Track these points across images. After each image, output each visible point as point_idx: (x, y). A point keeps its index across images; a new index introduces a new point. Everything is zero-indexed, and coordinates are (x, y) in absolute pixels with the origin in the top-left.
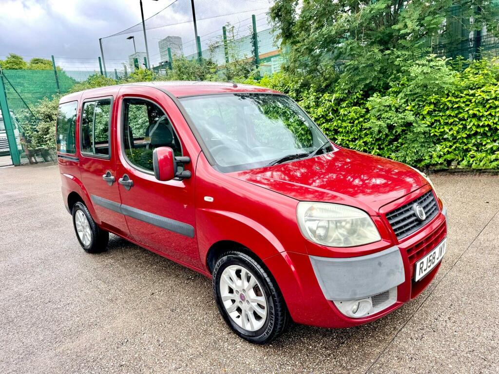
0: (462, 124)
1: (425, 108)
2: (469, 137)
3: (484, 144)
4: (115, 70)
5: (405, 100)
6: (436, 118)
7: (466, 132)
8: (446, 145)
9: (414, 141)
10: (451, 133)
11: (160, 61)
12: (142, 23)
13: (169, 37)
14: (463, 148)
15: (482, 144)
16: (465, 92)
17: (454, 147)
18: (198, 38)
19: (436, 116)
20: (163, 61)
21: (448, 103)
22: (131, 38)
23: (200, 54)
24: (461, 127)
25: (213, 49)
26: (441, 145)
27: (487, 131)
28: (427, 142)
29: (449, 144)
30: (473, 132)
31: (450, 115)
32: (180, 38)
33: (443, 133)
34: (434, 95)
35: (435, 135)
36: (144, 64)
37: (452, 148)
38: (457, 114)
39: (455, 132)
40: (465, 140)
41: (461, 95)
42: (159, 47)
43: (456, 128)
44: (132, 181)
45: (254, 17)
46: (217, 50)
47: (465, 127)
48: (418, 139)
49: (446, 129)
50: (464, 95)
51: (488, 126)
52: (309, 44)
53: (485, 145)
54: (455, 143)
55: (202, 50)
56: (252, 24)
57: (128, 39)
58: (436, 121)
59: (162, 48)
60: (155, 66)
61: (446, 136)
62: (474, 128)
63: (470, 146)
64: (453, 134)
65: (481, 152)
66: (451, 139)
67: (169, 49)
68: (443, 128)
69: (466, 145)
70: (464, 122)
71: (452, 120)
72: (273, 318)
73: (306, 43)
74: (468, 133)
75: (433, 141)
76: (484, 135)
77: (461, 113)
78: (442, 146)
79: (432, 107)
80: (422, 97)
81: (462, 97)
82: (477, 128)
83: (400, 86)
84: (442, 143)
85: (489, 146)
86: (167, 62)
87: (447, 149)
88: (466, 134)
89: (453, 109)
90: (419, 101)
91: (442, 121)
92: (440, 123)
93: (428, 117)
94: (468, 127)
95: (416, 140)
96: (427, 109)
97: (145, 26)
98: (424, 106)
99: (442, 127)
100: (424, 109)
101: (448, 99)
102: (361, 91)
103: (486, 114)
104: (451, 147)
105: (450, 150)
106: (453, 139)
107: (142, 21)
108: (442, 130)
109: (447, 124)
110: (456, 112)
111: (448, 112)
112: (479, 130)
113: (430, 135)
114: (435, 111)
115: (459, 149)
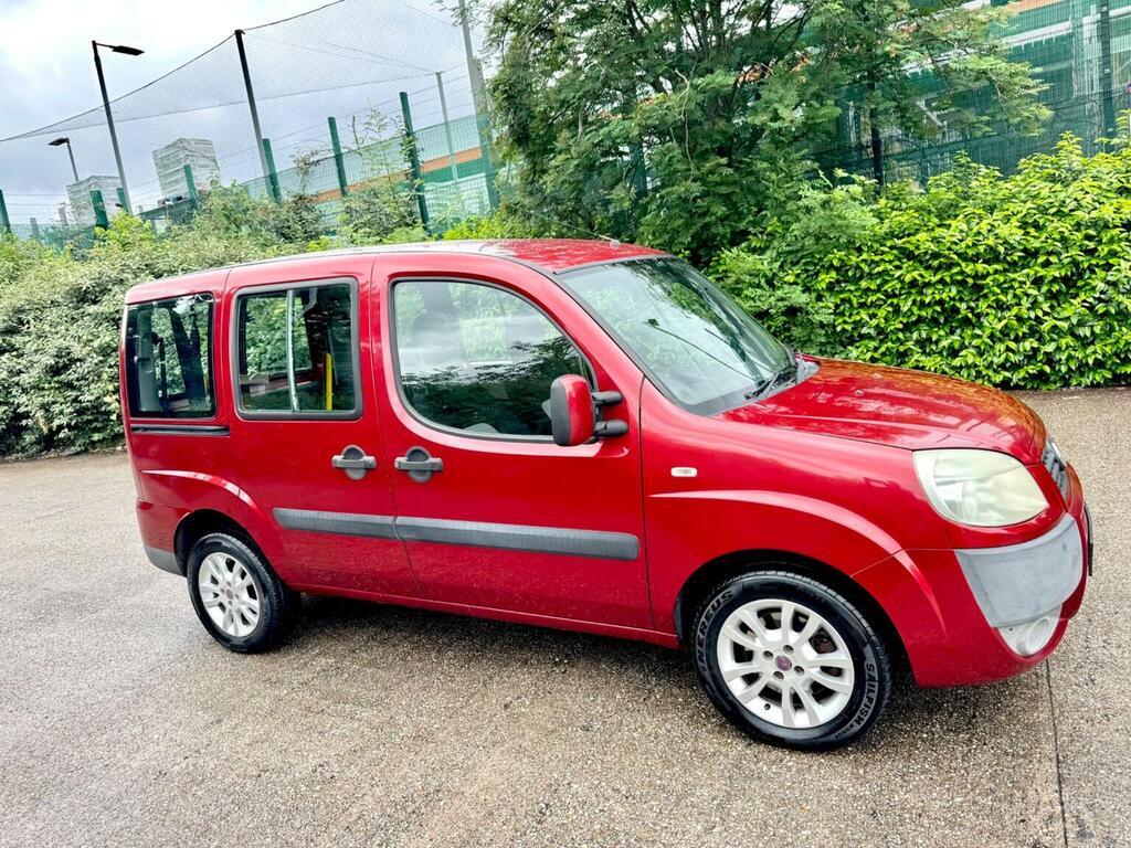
0: (892, 304)
1: (822, 276)
2: (907, 328)
3: (934, 339)
4: (33, 220)
5: (779, 263)
6: (842, 296)
7: (901, 319)
8: (866, 346)
9: (805, 342)
10: (874, 322)
11: (162, 198)
12: (104, 108)
13: (181, 140)
14: (898, 351)
15: (931, 338)
16: (889, 243)
17: (883, 349)
18: (265, 145)
19: (841, 292)
20: (168, 196)
21: (863, 265)
22: (60, 142)
23: (272, 179)
24: (890, 309)
25: (306, 166)
26: (857, 348)
27: (938, 312)
28: (829, 343)
29: (872, 344)
30: (914, 319)
31: (868, 289)
32: (210, 143)
33: (858, 324)
34: (835, 251)
35: (844, 330)
36: (118, 205)
37: (880, 351)
38: (879, 286)
39: (883, 320)
40: (901, 335)
41: (882, 248)
42: (156, 164)
43: (882, 313)
44: (438, 460)
45: (403, 96)
46: (317, 169)
47: (897, 310)
48: (813, 337)
49: (864, 315)
50: (887, 249)
51: (941, 302)
52: (579, 157)
53: (937, 342)
54: (882, 341)
55: (277, 171)
56: (401, 113)
57: (52, 144)
58: (843, 300)
59: (166, 166)
60: (145, 209)
61: (864, 331)
62: (915, 309)
63: (910, 344)
64: (877, 326)
65: (929, 355)
66: (874, 335)
67: (187, 169)
68: (858, 313)
69: (902, 344)
70: (895, 301)
71: (874, 298)
72: (874, 686)
73: (575, 155)
74: (905, 321)
75: (840, 341)
76: (934, 322)
77: (886, 282)
78: (860, 350)
79: (833, 274)
80: (813, 257)
81: (883, 253)
82: (920, 310)
83: (765, 238)
84: (857, 344)
85: (945, 343)
86: (179, 198)
87: (869, 355)
88: (901, 322)
89: (871, 276)
90: (806, 264)
91: (855, 301)
92: (851, 305)
93: (827, 295)
94: (905, 309)
95: (811, 341)
96: (825, 279)
97: (113, 115)
98: (817, 274)
99: (855, 312)
100: (819, 279)
101: (861, 258)
102: (685, 250)
103: (934, 279)
104: (876, 349)
105: (876, 355)
106: (879, 334)
107: (103, 103)
108: (858, 318)
109: (862, 305)
110: (878, 281)
111: (864, 284)
112: (924, 313)
113: (835, 330)
114: (838, 282)
115: (891, 353)
